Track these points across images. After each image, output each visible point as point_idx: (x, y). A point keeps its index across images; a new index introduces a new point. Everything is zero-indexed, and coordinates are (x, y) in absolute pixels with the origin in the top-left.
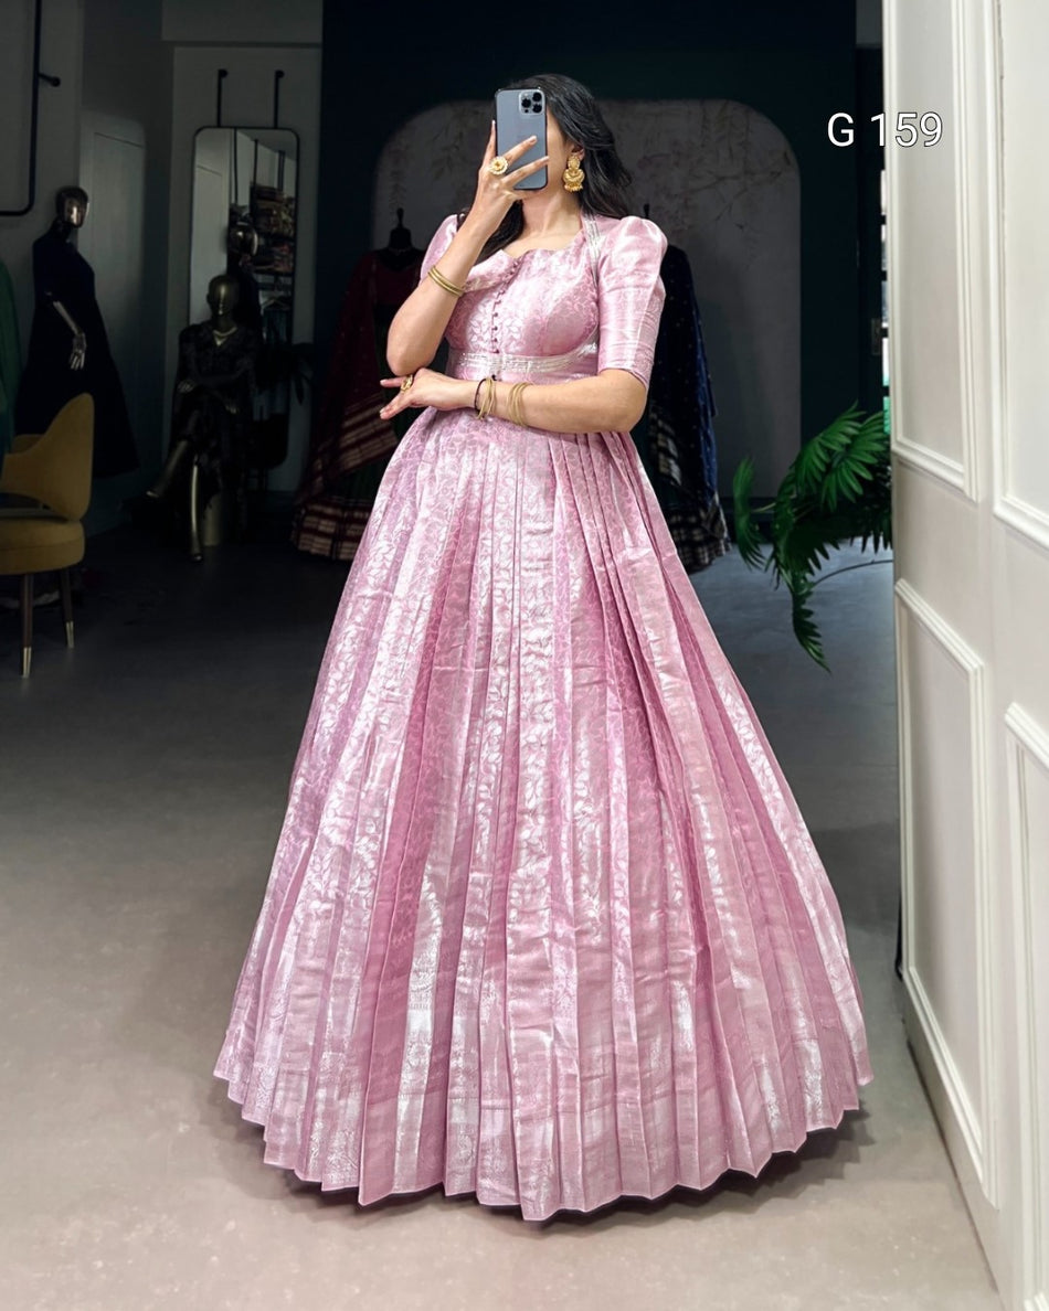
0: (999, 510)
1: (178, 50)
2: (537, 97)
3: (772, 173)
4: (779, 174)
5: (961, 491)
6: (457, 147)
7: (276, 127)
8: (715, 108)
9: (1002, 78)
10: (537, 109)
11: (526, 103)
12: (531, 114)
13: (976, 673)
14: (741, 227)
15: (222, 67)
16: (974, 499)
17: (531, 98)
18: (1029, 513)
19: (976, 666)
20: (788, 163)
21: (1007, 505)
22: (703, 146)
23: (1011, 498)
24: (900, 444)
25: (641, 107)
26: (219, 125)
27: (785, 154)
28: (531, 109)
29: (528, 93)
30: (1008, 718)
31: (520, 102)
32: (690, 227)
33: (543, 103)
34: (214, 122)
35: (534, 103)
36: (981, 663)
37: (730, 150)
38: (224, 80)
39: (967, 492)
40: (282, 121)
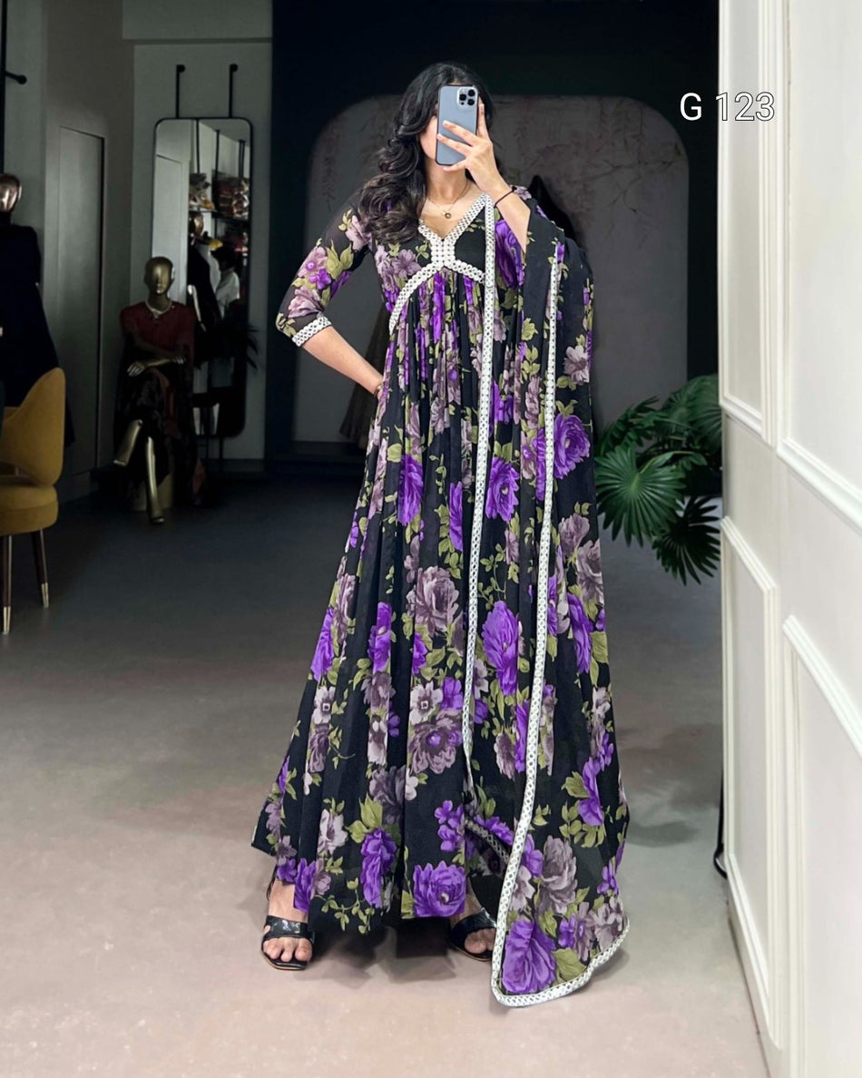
0: (781, 451)
1: (138, 48)
2: (472, 93)
3: (664, 163)
4: (670, 164)
5: (760, 435)
6: (382, 137)
7: (231, 116)
8: (611, 105)
9: (789, 83)
10: (471, 102)
11: (463, 97)
12: (466, 105)
13: (769, 592)
14: (635, 211)
15: (180, 63)
16: (769, 442)
17: (467, 94)
18: (798, 452)
19: (769, 587)
20: (679, 153)
21: (786, 447)
22: (600, 137)
23: (791, 441)
24: (725, 399)
25: (545, 103)
26: (178, 117)
27: (676, 147)
28: (466, 102)
29: (465, 90)
30: (785, 627)
31: (458, 96)
32: (588, 210)
33: (475, 97)
34: (174, 115)
35: (468, 97)
36: (774, 584)
37: (626, 143)
38: (182, 74)
39: (764, 437)
40: (236, 112)
